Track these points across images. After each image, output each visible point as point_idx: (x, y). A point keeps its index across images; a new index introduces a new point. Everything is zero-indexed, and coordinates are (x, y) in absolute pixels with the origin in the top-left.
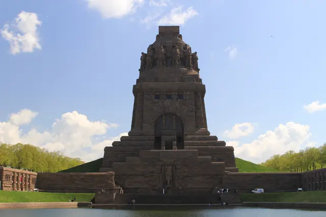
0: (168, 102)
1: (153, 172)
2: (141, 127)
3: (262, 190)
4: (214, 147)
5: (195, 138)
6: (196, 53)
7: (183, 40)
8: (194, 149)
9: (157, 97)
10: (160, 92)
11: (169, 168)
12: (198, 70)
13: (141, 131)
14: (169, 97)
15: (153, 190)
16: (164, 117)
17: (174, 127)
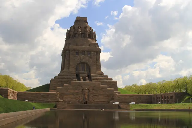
0: (82, 56)
1: (78, 93)
2: (69, 69)
3: (135, 103)
4: (108, 81)
5: (97, 76)
6: (95, 32)
7: (88, 25)
8: (97, 81)
9: (77, 53)
10: (79, 51)
11: (87, 91)
12: (96, 41)
13: (69, 71)
14: (83, 54)
15: (78, 102)
16: (80, 64)
17: (86, 70)
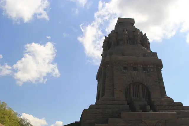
2: (113, 94)
9: (125, 68)
10: (127, 64)
13: (113, 97)
14: (135, 69)
16: (132, 86)
17: (141, 95)
